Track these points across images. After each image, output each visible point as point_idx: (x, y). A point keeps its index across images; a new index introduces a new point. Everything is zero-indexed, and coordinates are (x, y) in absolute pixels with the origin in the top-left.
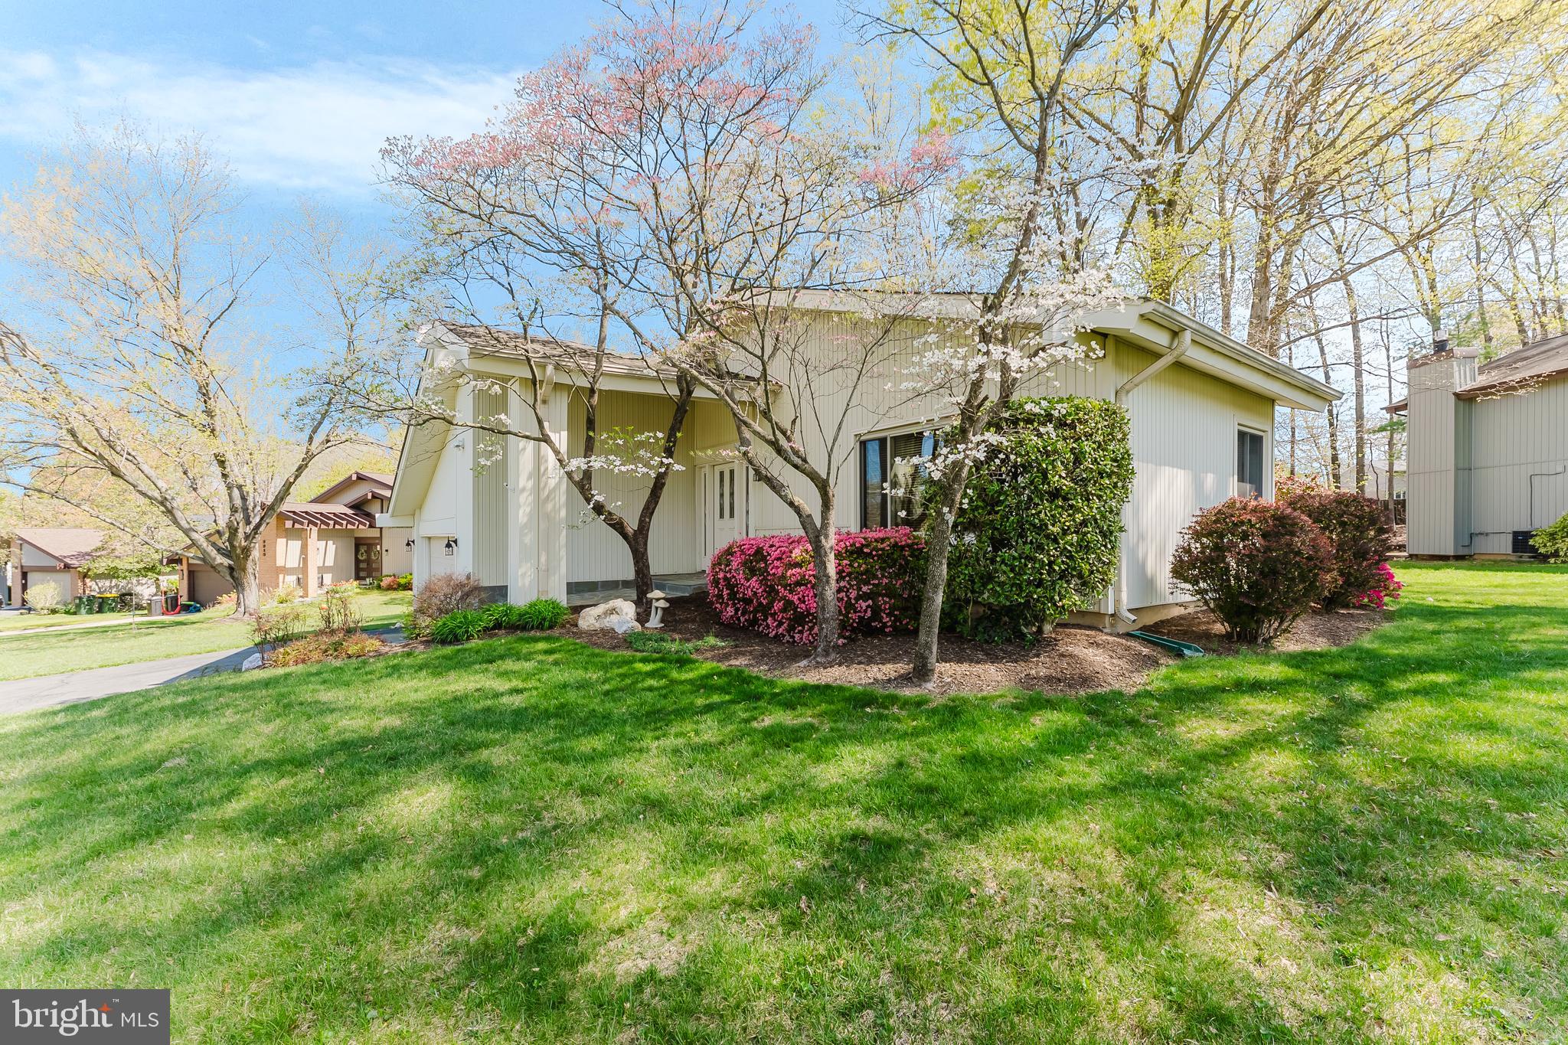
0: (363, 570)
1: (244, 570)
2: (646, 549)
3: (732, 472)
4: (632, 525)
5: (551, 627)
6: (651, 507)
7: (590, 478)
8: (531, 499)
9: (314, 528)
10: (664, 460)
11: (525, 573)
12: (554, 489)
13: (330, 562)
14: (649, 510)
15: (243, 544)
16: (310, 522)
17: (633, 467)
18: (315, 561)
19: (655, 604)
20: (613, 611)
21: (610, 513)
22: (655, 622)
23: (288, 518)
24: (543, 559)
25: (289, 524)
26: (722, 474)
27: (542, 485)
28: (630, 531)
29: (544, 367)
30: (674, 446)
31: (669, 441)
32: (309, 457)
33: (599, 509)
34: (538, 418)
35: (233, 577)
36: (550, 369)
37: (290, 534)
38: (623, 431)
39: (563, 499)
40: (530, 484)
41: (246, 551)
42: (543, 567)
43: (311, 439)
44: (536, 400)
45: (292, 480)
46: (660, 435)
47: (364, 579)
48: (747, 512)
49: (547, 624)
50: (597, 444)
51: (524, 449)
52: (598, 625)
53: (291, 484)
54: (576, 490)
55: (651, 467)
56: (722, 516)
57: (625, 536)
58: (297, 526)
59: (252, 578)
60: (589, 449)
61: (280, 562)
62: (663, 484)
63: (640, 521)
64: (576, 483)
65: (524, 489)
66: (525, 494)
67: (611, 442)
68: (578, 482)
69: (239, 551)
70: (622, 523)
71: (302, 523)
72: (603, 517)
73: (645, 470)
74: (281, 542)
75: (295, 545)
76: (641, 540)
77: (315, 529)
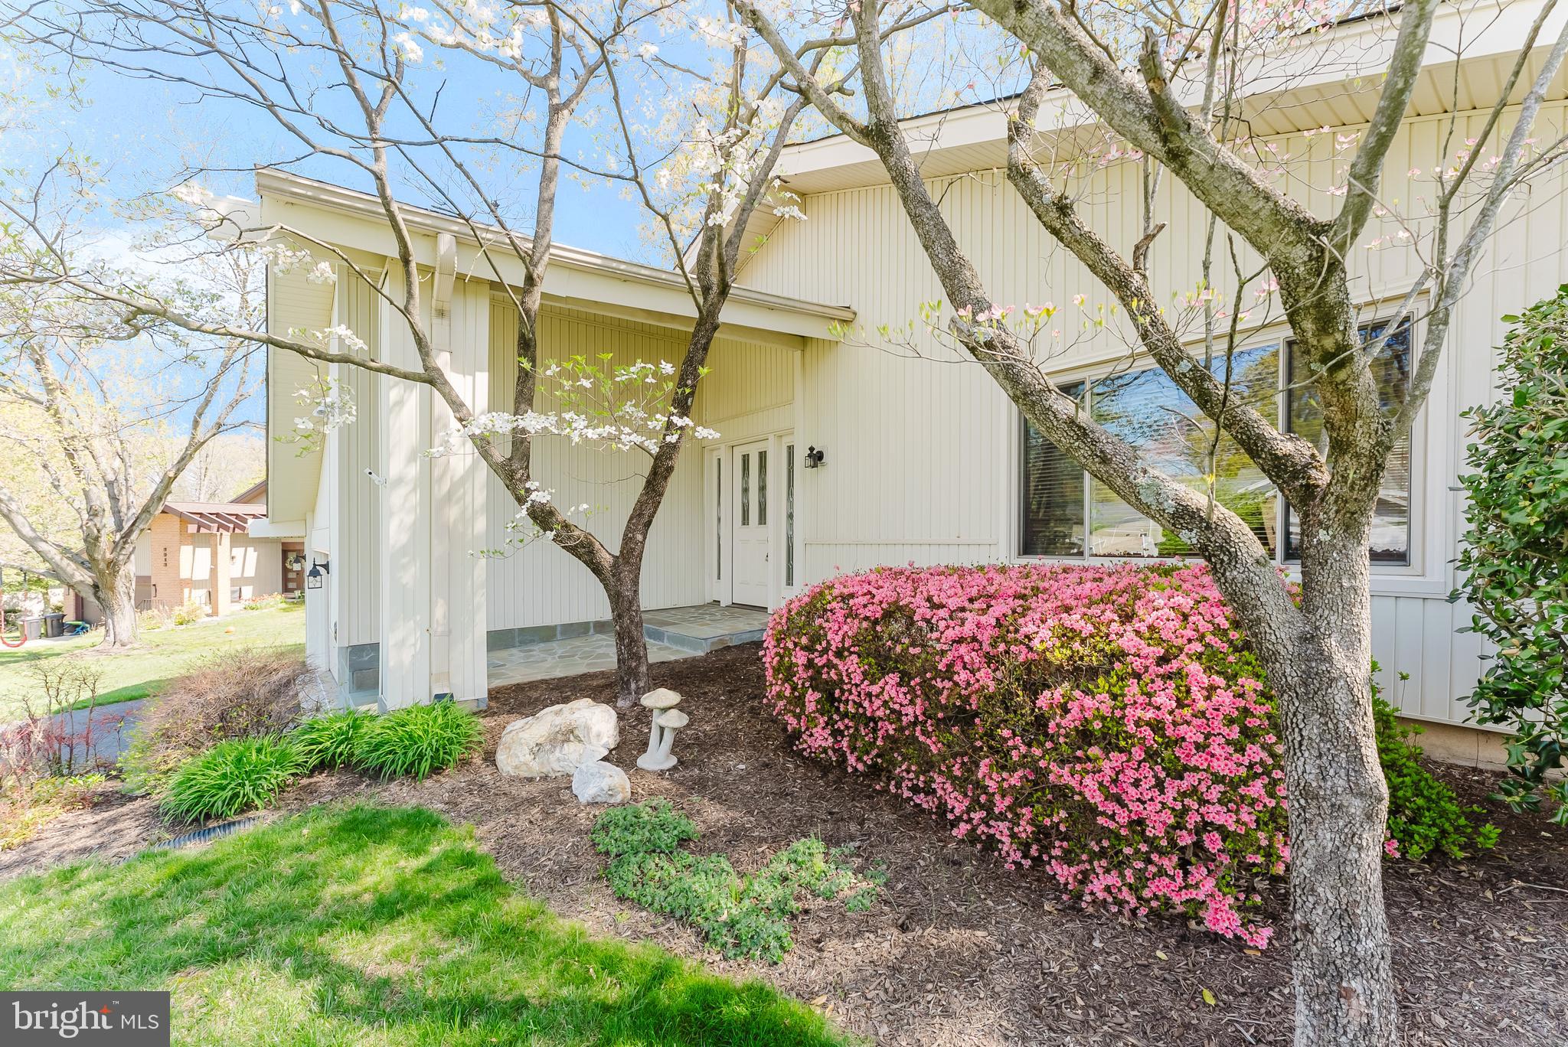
0: (292, 580)
1: (112, 589)
2: (636, 592)
3: (763, 456)
4: (610, 545)
5: (436, 770)
6: (647, 513)
7: (526, 457)
8: (414, 499)
9: (225, 533)
10: (675, 419)
11: (403, 641)
12: (463, 480)
13: (250, 572)
14: (642, 518)
15: (108, 556)
16: (220, 526)
17: (613, 430)
18: (228, 571)
19: (658, 720)
20: (568, 734)
21: (566, 526)
22: (657, 757)
23: (193, 521)
24: (439, 612)
25: (192, 528)
26: (746, 459)
27: (436, 473)
28: (606, 559)
29: (432, 236)
30: (692, 394)
31: (682, 383)
32: (195, 446)
33: (543, 517)
34: (415, 333)
35: (98, 598)
36: (446, 241)
37: (197, 540)
38: (593, 361)
39: (481, 498)
40: (413, 471)
41: (113, 565)
42: (439, 628)
43: (196, 423)
44: (410, 295)
45: (171, 474)
46: (668, 368)
47: (292, 590)
48: (790, 516)
49: (425, 765)
50: (540, 389)
51: (400, 403)
52: (536, 768)
53: (171, 480)
54: (500, 483)
55: (651, 434)
56: (745, 520)
57: (596, 569)
58: (203, 530)
59: (125, 598)
60: (524, 394)
61: (185, 574)
62: (670, 470)
63: (627, 540)
64: (496, 467)
65: (400, 481)
66: (403, 491)
67: (567, 384)
68: (503, 465)
69: (102, 565)
70: (591, 544)
71: (209, 528)
72: (550, 535)
73: (637, 439)
74: (186, 550)
75: (204, 553)
76: (626, 575)
77: (227, 536)
